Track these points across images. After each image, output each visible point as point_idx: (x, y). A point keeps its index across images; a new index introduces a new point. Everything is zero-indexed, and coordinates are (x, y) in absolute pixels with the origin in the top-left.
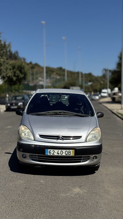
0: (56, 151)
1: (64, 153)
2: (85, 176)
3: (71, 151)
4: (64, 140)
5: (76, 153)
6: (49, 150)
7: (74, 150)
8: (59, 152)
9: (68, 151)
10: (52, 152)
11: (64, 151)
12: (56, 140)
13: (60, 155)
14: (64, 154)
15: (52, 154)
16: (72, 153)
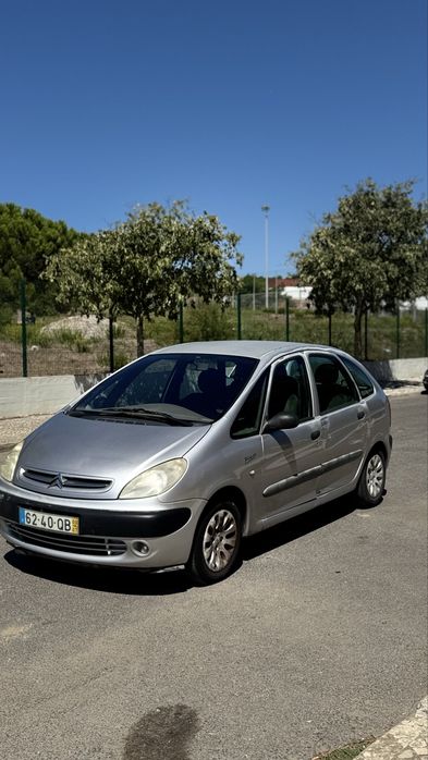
0: (39, 515)
1: (55, 523)
2: (99, 592)
3: (71, 519)
4: (64, 489)
5: (82, 528)
6: (26, 512)
7: (76, 520)
8: (46, 520)
9: (63, 518)
10: (32, 519)
11: (55, 518)
12: (46, 486)
13: (47, 527)
14: (55, 528)
15: (31, 524)
16: (72, 526)
